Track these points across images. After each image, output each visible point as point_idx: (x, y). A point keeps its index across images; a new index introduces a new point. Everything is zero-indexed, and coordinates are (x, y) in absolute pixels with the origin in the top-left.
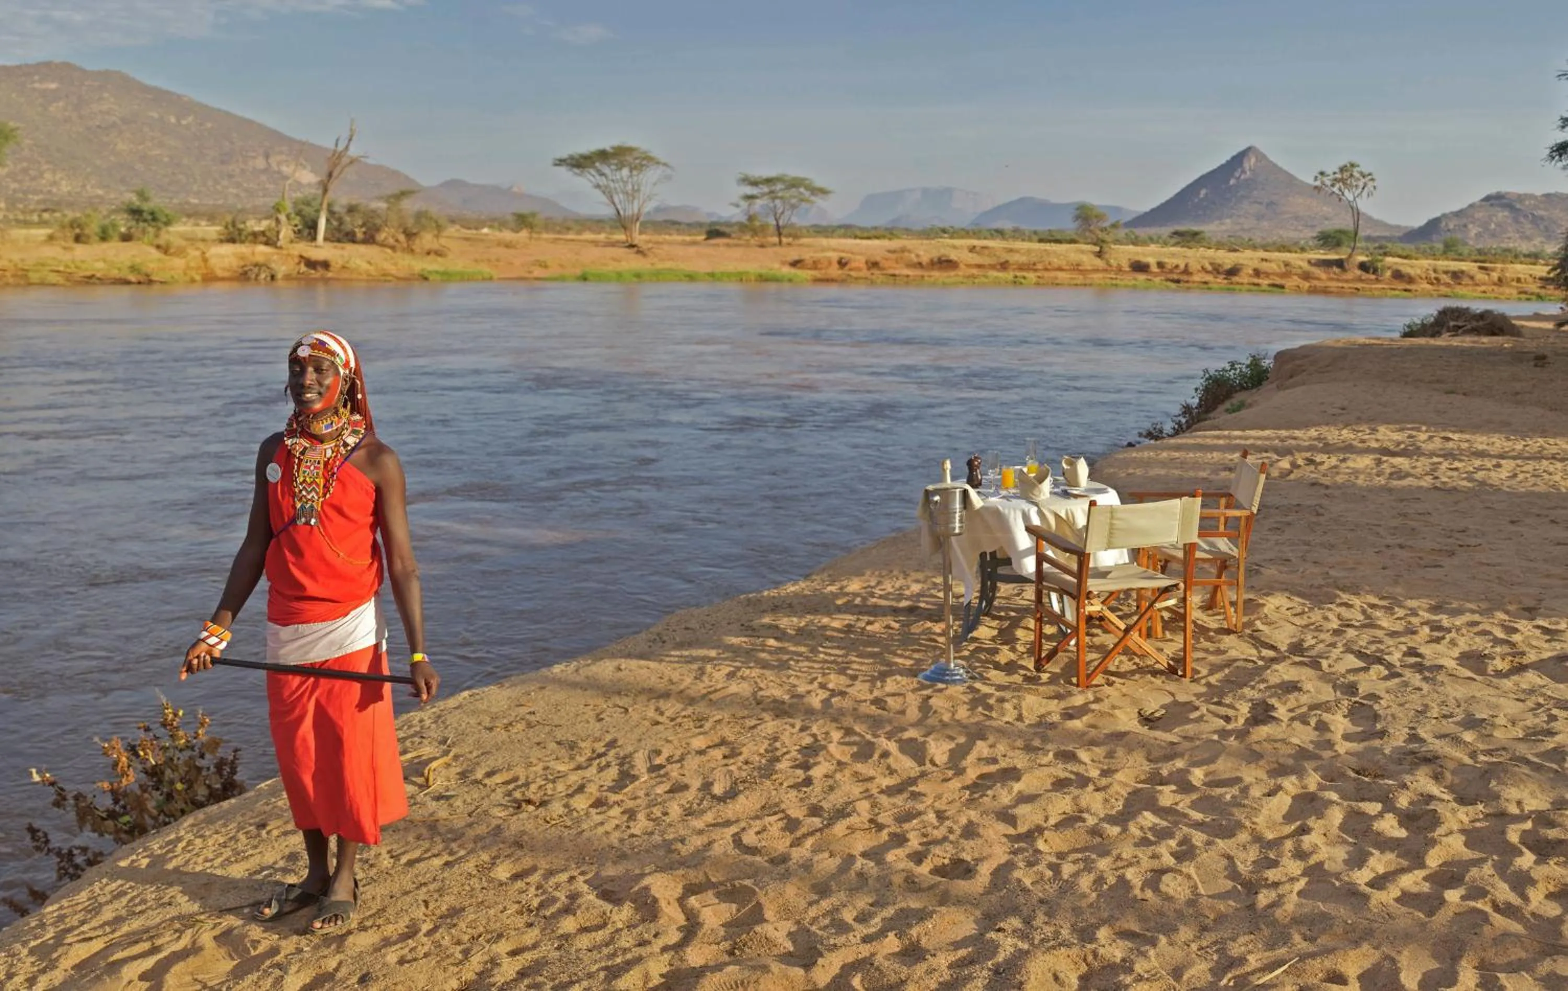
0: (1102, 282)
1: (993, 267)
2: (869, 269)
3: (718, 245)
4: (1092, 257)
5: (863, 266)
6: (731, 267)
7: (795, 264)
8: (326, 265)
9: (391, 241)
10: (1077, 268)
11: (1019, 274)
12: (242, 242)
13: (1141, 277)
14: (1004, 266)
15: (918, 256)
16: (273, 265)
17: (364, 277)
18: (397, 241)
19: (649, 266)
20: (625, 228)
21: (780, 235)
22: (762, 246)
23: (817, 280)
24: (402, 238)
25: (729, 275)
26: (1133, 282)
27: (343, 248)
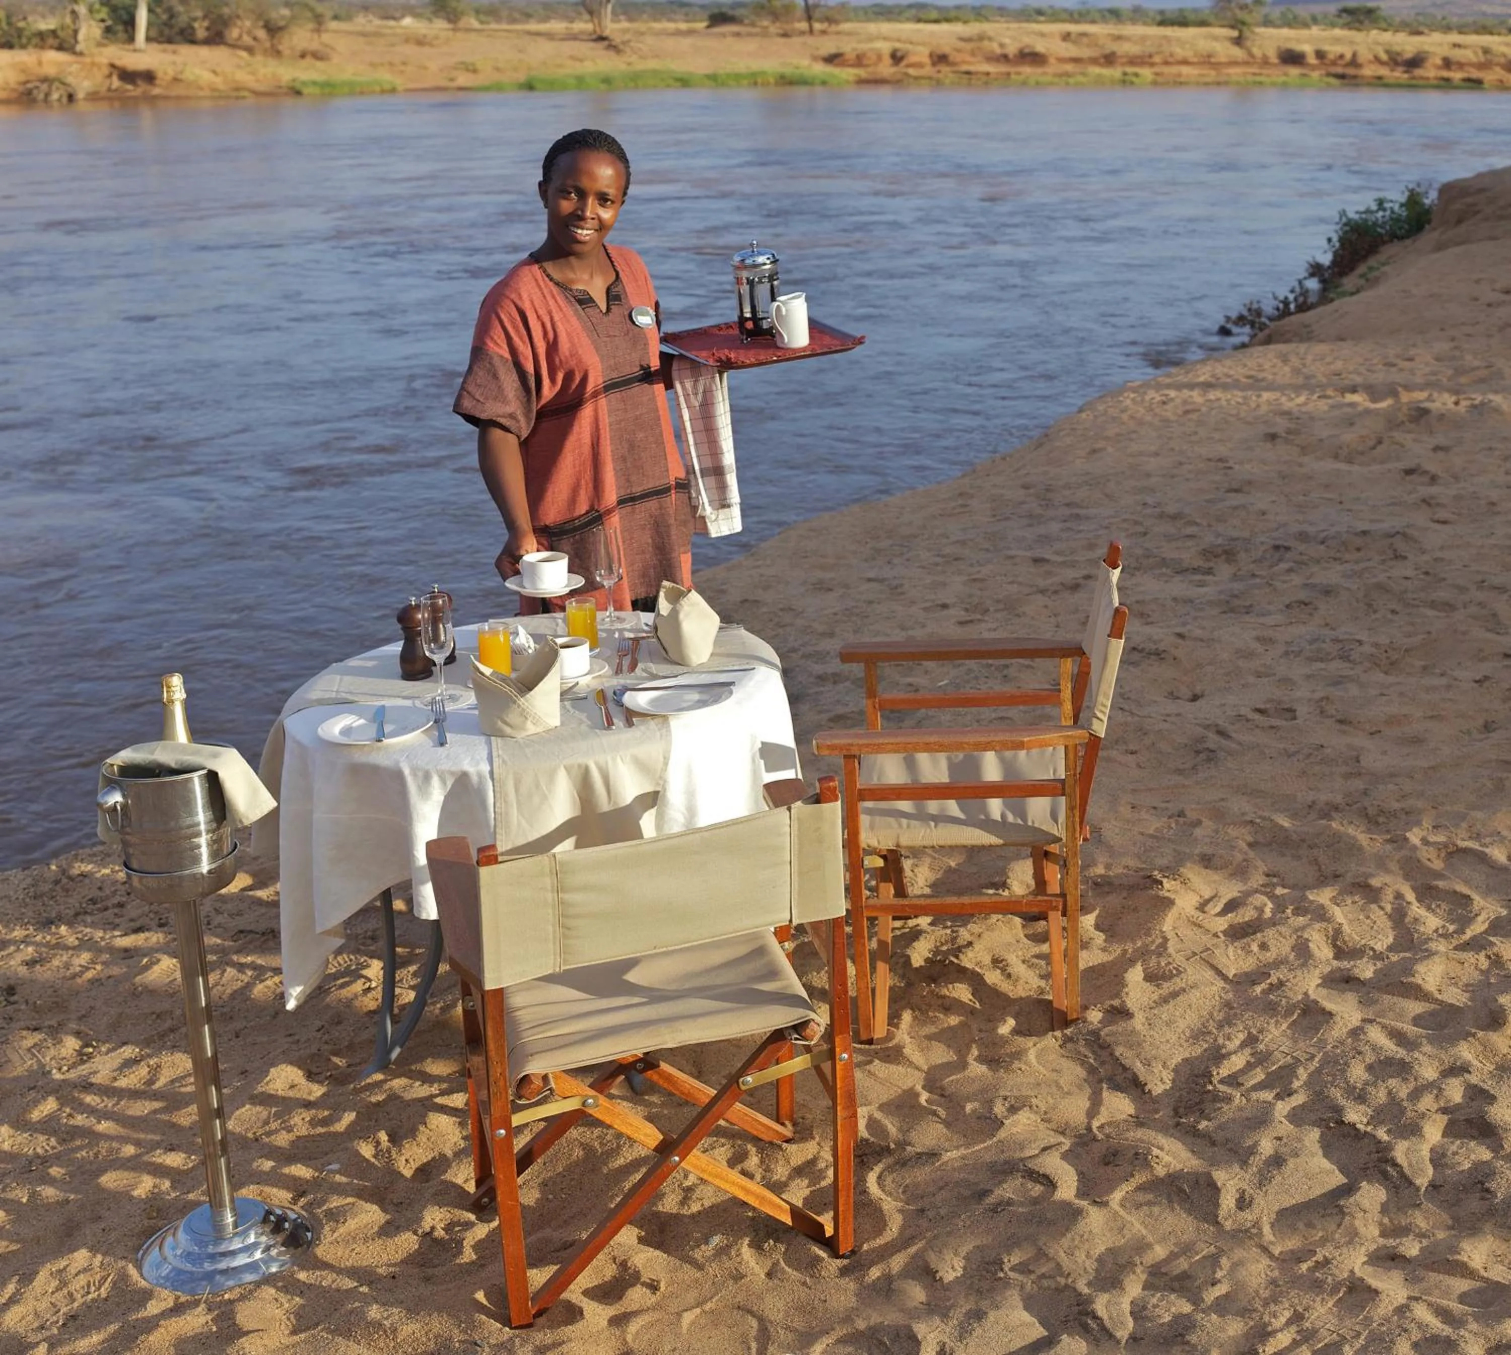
0: (1241, 79)
1: (1094, 61)
2: (934, 64)
3: (724, 35)
4: (1228, 44)
5: (926, 60)
6: (742, 65)
7: (832, 59)
8: (149, 77)
9: (247, 40)
10: (1207, 60)
11: (1130, 70)
12: (23, 47)
13: (1294, 71)
14: (1109, 59)
15: (1002, 45)
16: (70, 80)
17: (206, 93)
18: (255, 39)
19: (623, 67)
20: (591, 13)
21: (809, 18)
22: (785, 35)
23: (861, 82)
24: (261, 34)
25: (738, 77)
26: (1284, 78)
27: (174, 52)
